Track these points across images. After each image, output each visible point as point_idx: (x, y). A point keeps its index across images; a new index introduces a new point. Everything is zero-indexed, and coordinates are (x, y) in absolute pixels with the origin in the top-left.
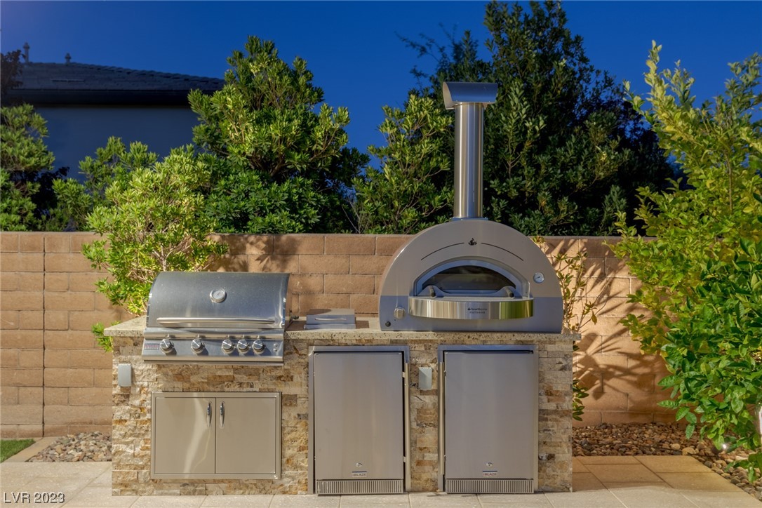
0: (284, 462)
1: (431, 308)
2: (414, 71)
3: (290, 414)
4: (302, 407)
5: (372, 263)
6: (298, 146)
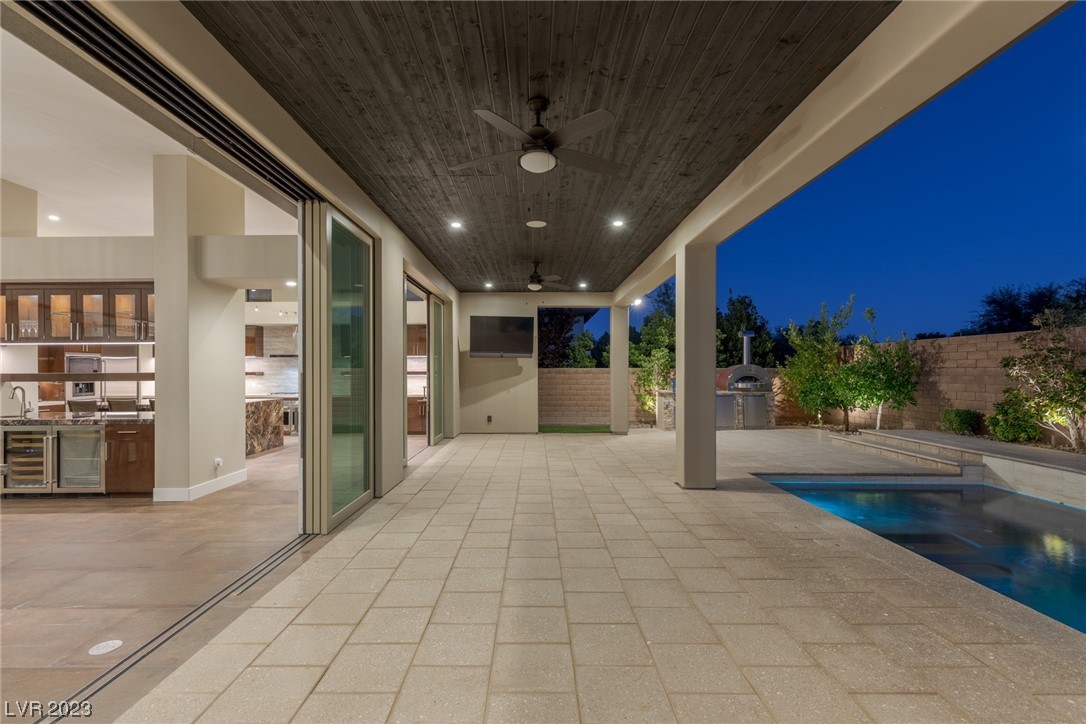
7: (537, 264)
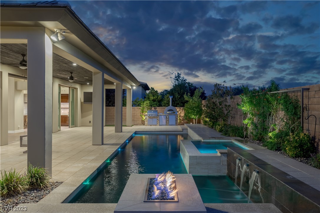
0: (157, 124)
1: (168, 112)
2: (171, 77)
3: (158, 120)
4: (159, 120)
5: (163, 109)
6: (157, 99)
7: (72, 73)
